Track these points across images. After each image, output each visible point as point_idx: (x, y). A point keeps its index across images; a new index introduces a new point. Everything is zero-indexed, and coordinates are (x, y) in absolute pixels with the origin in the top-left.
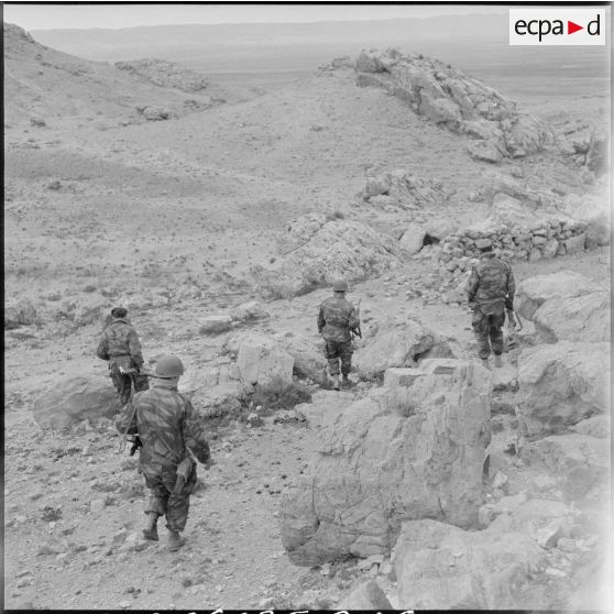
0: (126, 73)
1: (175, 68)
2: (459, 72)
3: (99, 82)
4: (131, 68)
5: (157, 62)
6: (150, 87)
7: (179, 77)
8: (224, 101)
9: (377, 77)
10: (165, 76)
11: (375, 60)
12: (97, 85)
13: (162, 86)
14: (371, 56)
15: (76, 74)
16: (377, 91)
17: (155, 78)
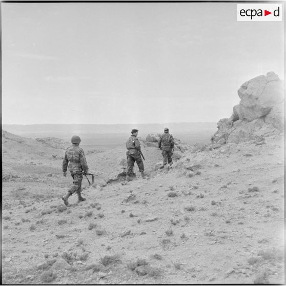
0: (41, 143)
1: (62, 141)
2: (182, 142)
3: (30, 146)
4: (43, 141)
5: (54, 138)
6: (52, 149)
7: (63, 145)
8: (93, 152)
9: (154, 143)
10: (58, 145)
11: (153, 137)
12: (29, 147)
13: (56, 148)
14: (152, 136)
15: (21, 142)
16: (154, 148)
17: (53, 145)
